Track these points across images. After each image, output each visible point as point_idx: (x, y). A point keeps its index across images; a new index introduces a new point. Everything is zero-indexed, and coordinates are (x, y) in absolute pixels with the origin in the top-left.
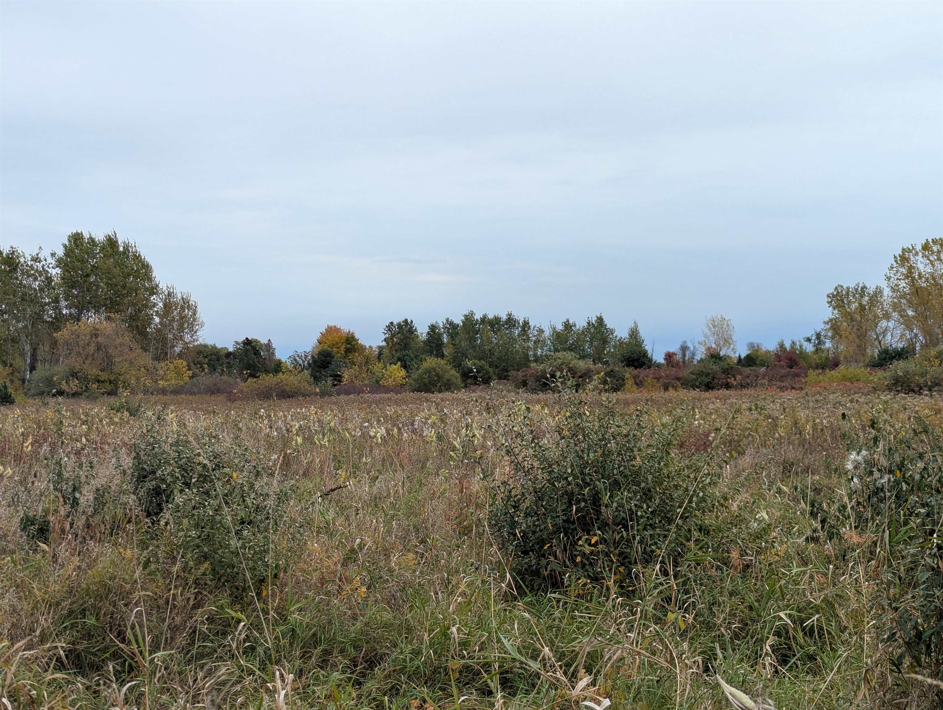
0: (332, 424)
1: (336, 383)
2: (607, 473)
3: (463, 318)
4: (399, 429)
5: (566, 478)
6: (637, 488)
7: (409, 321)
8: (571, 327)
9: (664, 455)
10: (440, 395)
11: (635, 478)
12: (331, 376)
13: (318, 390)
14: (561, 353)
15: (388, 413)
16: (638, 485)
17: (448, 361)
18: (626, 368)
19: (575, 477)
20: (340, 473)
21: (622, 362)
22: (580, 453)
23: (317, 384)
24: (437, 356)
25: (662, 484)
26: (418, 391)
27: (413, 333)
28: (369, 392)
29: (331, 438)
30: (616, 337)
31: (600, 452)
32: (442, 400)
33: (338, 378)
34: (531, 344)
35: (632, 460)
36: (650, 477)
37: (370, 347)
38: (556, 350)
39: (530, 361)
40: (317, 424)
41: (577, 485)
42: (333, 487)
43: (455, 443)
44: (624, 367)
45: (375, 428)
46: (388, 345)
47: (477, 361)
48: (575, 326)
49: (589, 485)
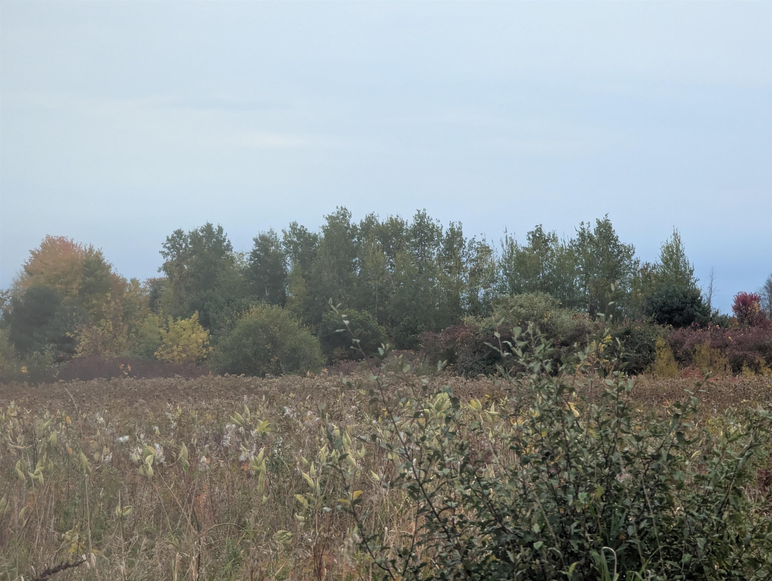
0: (53, 437)
1: (62, 354)
2: (614, 533)
3: (326, 223)
4: (192, 449)
5: (530, 545)
6: (675, 564)
7: (215, 228)
8: (546, 241)
9: (730, 497)
10: (277, 380)
11: (671, 543)
12: (52, 341)
13: (24, 370)
14: (524, 295)
15: (170, 416)
16: (678, 559)
17: (294, 311)
18: (657, 326)
19: (548, 542)
20: (68, 537)
21: (649, 313)
22: (560, 493)
23: (23, 358)
24: (272, 301)
25: (725, 555)
26: (231, 372)
27: (223, 253)
28: (131, 375)
29: (51, 465)
30: (637, 263)
31: (600, 490)
32: (282, 390)
33: (67, 345)
34: (464, 278)
35: (663, 508)
36: (701, 542)
37: (135, 282)
38: (517, 290)
39: (461, 312)
40: (20, 439)
41: (554, 557)
42: (52, 566)
43: (306, 476)
44: (651, 323)
45: (142, 446)
46: (171, 278)
47: (353, 311)
48: (555, 240)
49: (576, 557)
